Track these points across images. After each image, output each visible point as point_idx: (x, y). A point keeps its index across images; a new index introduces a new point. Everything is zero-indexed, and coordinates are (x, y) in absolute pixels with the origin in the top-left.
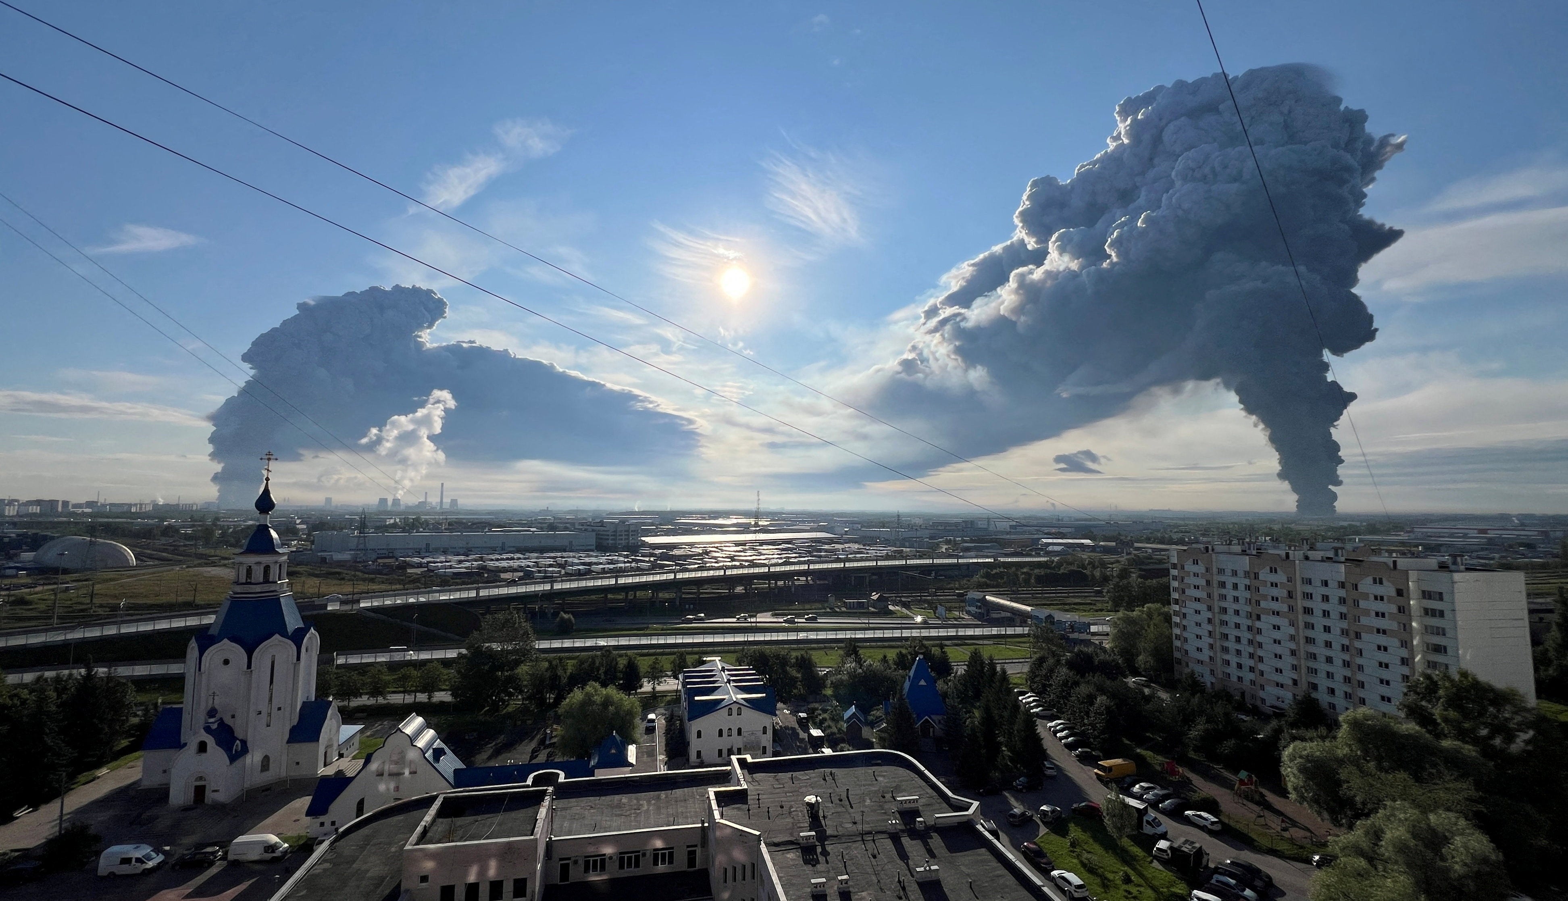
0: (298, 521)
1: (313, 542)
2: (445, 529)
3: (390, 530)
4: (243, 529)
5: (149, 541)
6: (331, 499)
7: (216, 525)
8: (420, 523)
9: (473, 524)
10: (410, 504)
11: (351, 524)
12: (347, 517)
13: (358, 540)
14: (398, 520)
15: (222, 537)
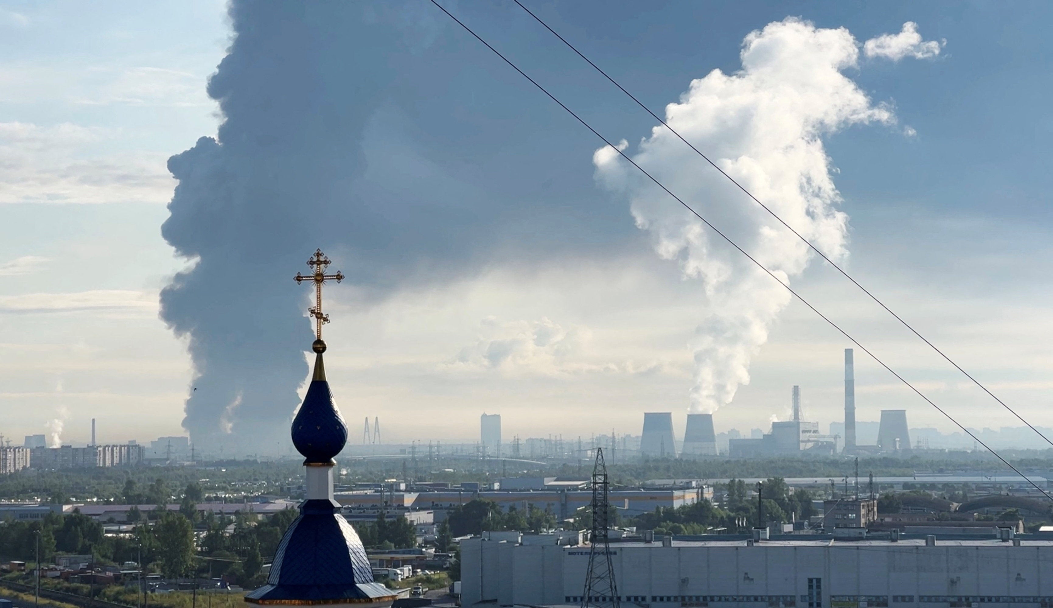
0: (409, 499)
1: (455, 572)
2: (871, 526)
3: (686, 530)
4: (261, 524)
5: (32, 565)
6: (497, 417)
7: (188, 512)
8: (781, 503)
9: (968, 507)
10: (746, 433)
11: (564, 506)
12: (550, 482)
13: (591, 562)
14: (709, 494)
15: (208, 553)
